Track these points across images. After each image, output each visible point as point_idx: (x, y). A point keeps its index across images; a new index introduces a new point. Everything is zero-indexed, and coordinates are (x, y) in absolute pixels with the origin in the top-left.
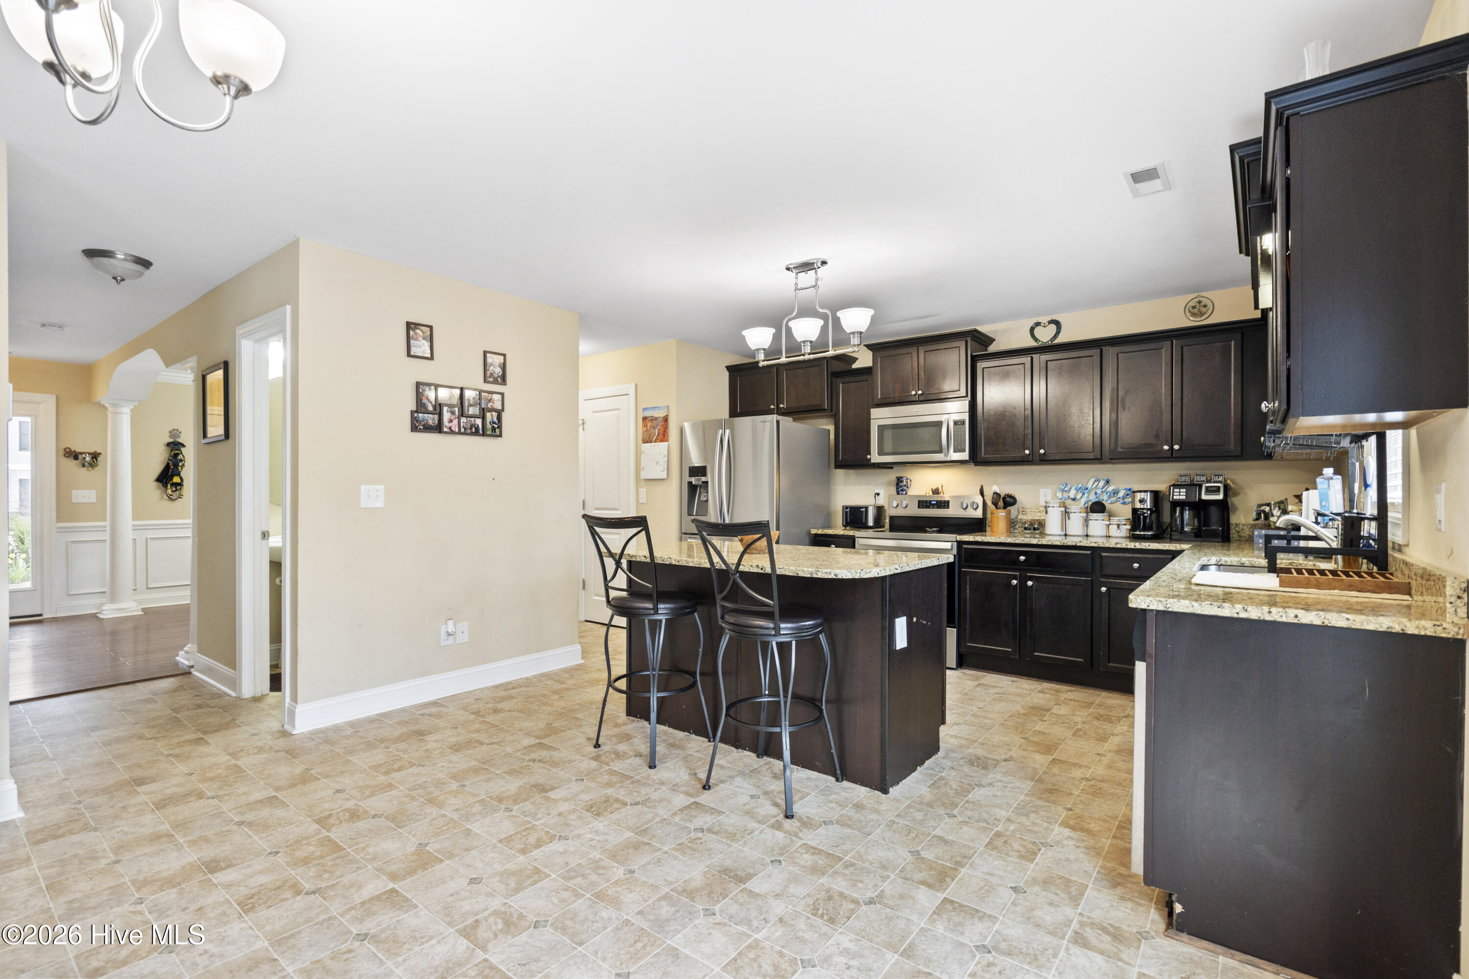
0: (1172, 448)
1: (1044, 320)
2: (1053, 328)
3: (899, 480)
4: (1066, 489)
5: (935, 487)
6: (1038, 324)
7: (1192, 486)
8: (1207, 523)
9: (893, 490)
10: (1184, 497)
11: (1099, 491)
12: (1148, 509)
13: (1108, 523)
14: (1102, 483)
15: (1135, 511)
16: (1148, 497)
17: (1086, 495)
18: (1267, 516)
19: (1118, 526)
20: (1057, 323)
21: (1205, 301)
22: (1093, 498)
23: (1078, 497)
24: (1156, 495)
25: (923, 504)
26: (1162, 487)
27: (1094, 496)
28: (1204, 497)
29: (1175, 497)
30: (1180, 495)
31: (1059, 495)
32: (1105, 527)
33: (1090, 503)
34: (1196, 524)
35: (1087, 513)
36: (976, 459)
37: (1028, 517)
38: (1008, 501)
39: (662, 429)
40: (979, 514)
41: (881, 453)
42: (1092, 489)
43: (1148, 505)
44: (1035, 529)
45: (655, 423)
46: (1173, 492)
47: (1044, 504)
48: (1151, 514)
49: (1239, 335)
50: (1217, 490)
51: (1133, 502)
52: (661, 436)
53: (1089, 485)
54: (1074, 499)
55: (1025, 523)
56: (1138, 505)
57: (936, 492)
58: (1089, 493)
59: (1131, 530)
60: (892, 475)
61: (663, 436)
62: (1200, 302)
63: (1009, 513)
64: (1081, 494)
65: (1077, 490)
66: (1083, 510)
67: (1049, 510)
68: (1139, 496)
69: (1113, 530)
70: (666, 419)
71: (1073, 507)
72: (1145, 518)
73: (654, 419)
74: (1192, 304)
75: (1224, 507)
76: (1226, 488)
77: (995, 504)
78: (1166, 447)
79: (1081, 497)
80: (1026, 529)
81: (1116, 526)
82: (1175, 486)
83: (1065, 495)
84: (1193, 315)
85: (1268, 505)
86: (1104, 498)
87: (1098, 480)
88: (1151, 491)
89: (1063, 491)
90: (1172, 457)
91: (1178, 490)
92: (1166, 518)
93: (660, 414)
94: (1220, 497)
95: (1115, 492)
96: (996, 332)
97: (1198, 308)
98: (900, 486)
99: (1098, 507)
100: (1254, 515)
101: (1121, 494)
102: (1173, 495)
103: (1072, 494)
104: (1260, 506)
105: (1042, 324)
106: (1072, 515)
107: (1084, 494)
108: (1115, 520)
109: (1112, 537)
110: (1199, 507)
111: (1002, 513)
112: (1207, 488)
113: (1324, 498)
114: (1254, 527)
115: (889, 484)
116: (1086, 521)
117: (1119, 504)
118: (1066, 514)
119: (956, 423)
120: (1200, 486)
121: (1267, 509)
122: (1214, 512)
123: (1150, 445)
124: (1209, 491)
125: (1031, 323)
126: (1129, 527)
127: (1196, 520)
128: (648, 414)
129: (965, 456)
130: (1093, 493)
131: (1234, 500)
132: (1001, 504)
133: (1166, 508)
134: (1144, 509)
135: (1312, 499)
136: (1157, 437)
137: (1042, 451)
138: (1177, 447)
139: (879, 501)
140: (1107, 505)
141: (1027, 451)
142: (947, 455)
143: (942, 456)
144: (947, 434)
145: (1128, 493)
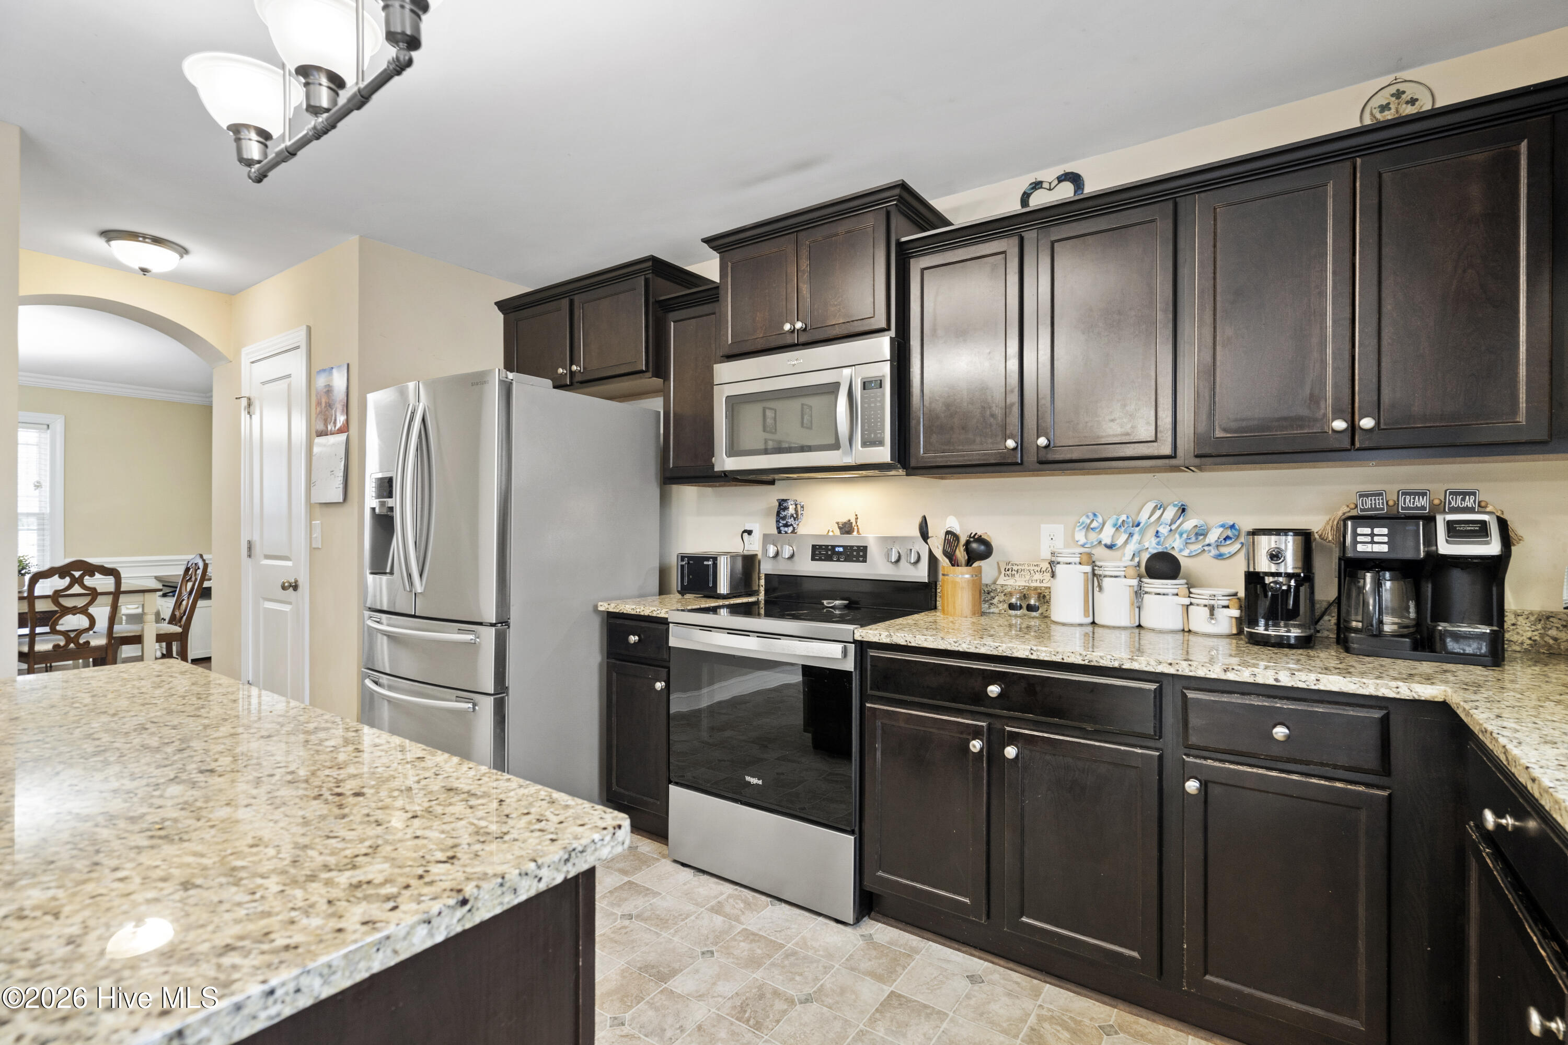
0: (1353, 427)
2: (1068, 189)
3: (782, 505)
4: (1095, 524)
5: (845, 521)
6: (1038, 185)
7: (1403, 521)
8: (1441, 612)
9: (772, 524)
10: (1385, 548)
11: (1164, 530)
12: (1289, 576)
13: (1187, 601)
14: (1170, 513)
15: (1254, 579)
16: (1287, 546)
17: (1136, 537)
19: (1212, 609)
20: (1076, 179)
21: (1411, 91)
22: (1152, 546)
23: (1120, 541)
24: (1305, 537)
25: (822, 552)
26: (1317, 523)
27: (1154, 541)
28: (1445, 548)
29: (1360, 548)
30: (1373, 542)
31: (1080, 537)
32: (1180, 610)
33: (1145, 557)
34: (1412, 615)
35: (1140, 577)
36: (909, 464)
37: (1018, 582)
40: (921, 574)
41: (733, 451)
42: (1148, 526)
43: (1290, 564)
44: (1030, 608)
46: (1355, 535)
47: (1049, 557)
48: (1297, 588)
49: (1543, 125)
51: (1251, 557)
53: (1143, 517)
54: (1110, 547)
55: (1011, 594)
56: (1264, 565)
57: (847, 528)
58: (1142, 533)
59: (1239, 621)
60: (769, 497)
62: (1398, 94)
63: (978, 574)
64: (1124, 537)
65: (1118, 527)
66: (1132, 572)
67: (1059, 569)
68: (1265, 544)
69: (1199, 619)
71: (1110, 564)
72: (1279, 595)
74: (1381, 100)
75: (1494, 573)
77: (950, 556)
78: (1338, 427)
79: (1126, 542)
80: (1012, 607)
81: (1207, 610)
82: (1360, 520)
83: (1093, 536)
86: (1175, 546)
87: (1161, 507)
88: (1297, 532)
89: (1088, 528)
90: (1352, 448)
91: (1367, 531)
92: (1327, 603)
94: (1486, 548)
95: (1201, 533)
97: (1395, 109)
98: (784, 517)
101: (1212, 537)
102: (1355, 543)
103: (1107, 535)
105: (1046, 185)
106: (1106, 582)
107: (1131, 535)
108: (1202, 596)
109: (1196, 633)
110: (1425, 574)
111: (965, 574)
112: (1450, 525)
115: (763, 513)
116: (1139, 593)
117: (1207, 558)
118: (1095, 578)
119: (866, 384)
120: (1430, 520)
122: (1464, 585)
123: (1298, 421)
126: (1236, 613)
127: (1412, 605)
129: (884, 454)
130: (1151, 533)
132: (961, 554)
133: (1327, 576)
134: (1278, 574)
136: (1315, 400)
137: (1042, 441)
138: (1367, 423)
139: (754, 546)
140: (1184, 562)
141: (1011, 443)
142: (849, 454)
143: (838, 458)
144: (849, 409)
145: (1231, 533)
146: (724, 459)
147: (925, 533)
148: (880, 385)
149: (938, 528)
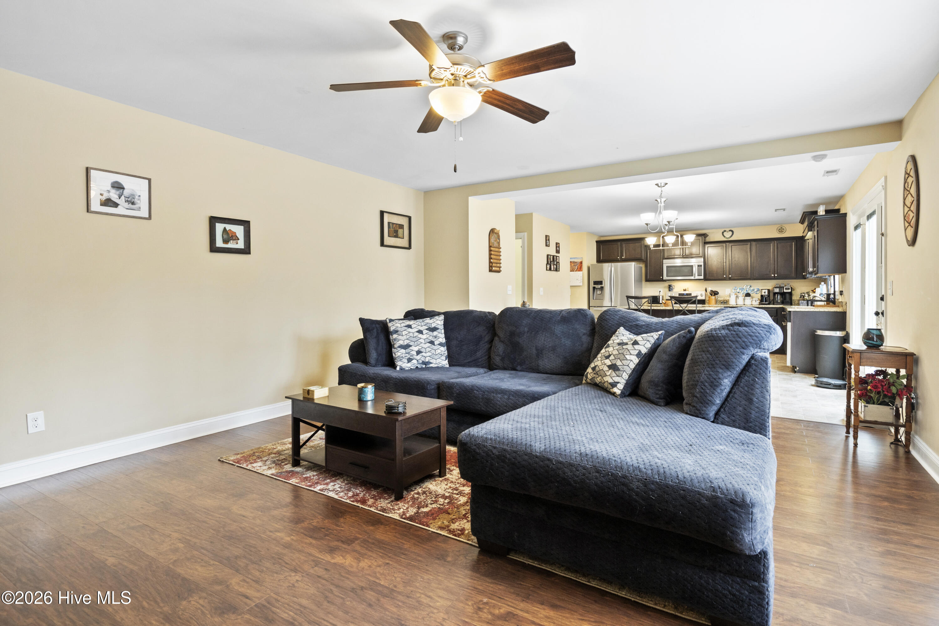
0: (774, 276)
1: (727, 230)
2: (731, 233)
3: (671, 286)
5: (685, 289)
6: (725, 231)
7: (780, 288)
8: (785, 299)
9: (667, 290)
11: (748, 290)
13: (752, 300)
14: (749, 287)
15: (762, 296)
16: (766, 291)
18: (804, 297)
20: (732, 231)
21: (783, 228)
22: (746, 292)
23: (740, 291)
24: (769, 290)
25: (680, 295)
26: (770, 288)
28: (785, 291)
30: (777, 290)
31: (733, 291)
32: (751, 302)
33: (745, 294)
34: (782, 300)
36: (706, 279)
37: (722, 299)
38: (715, 293)
39: (580, 267)
40: (703, 298)
42: (746, 289)
43: (767, 294)
44: (725, 303)
45: (575, 264)
47: (729, 294)
49: (795, 241)
50: (789, 289)
51: (761, 293)
52: (578, 269)
53: (744, 287)
55: (721, 301)
56: (763, 294)
57: (685, 290)
60: (667, 284)
61: (580, 269)
63: (715, 298)
64: (742, 291)
65: (740, 289)
66: (743, 296)
67: (731, 296)
68: (763, 291)
69: (753, 303)
70: (581, 263)
71: (739, 295)
72: (766, 298)
73: (574, 262)
74: (779, 228)
75: (791, 294)
76: (791, 288)
77: (712, 295)
78: (773, 275)
80: (721, 303)
81: (755, 301)
82: (776, 288)
84: (780, 232)
85: (804, 293)
86: (749, 292)
87: (747, 286)
88: (767, 289)
89: (735, 289)
90: (774, 278)
92: (772, 298)
93: (579, 261)
94: (790, 291)
95: (753, 290)
96: (709, 233)
97: (781, 230)
98: (670, 288)
99: (748, 295)
100: (800, 297)
101: (755, 291)
102: (775, 290)
103: (738, 291)
104: (801, 294)
106: (739, 298)
107: (744, 290)
108: (754, 299)
109: (753, 305)
110: (783, 294)
111: (713, 297)
113: (821, 290)
114: (799, 300)
115: (665, 287)
116: (744, 299)
117: (754, 294)
118: (737, 297)
119: (698, 266)
120: (783, 288)
121: (804, 294)
122: (787, 296)
123: (767, 274)
124: (786, 289)
125: (723, 230)
126: (759, 301)
127: (782, 297)
128: (572, 260)
129: (702, 277)
131: (793, 292)
132: (713, 294)
133: (771, 295)
134: (765, 295)
135: (818, 291)
136: (770, 272)
137: (730, 276)
138: (776, 275)
139: (661, 294)
140: (751, 295)
141: (725, 276)
142: (695, 277)
143: (692, 278)
144: (695, 270)
145: (758, 290)
146: (665, 277)
147: (706, 291)
148: (701, 266)
149: (709, 290)
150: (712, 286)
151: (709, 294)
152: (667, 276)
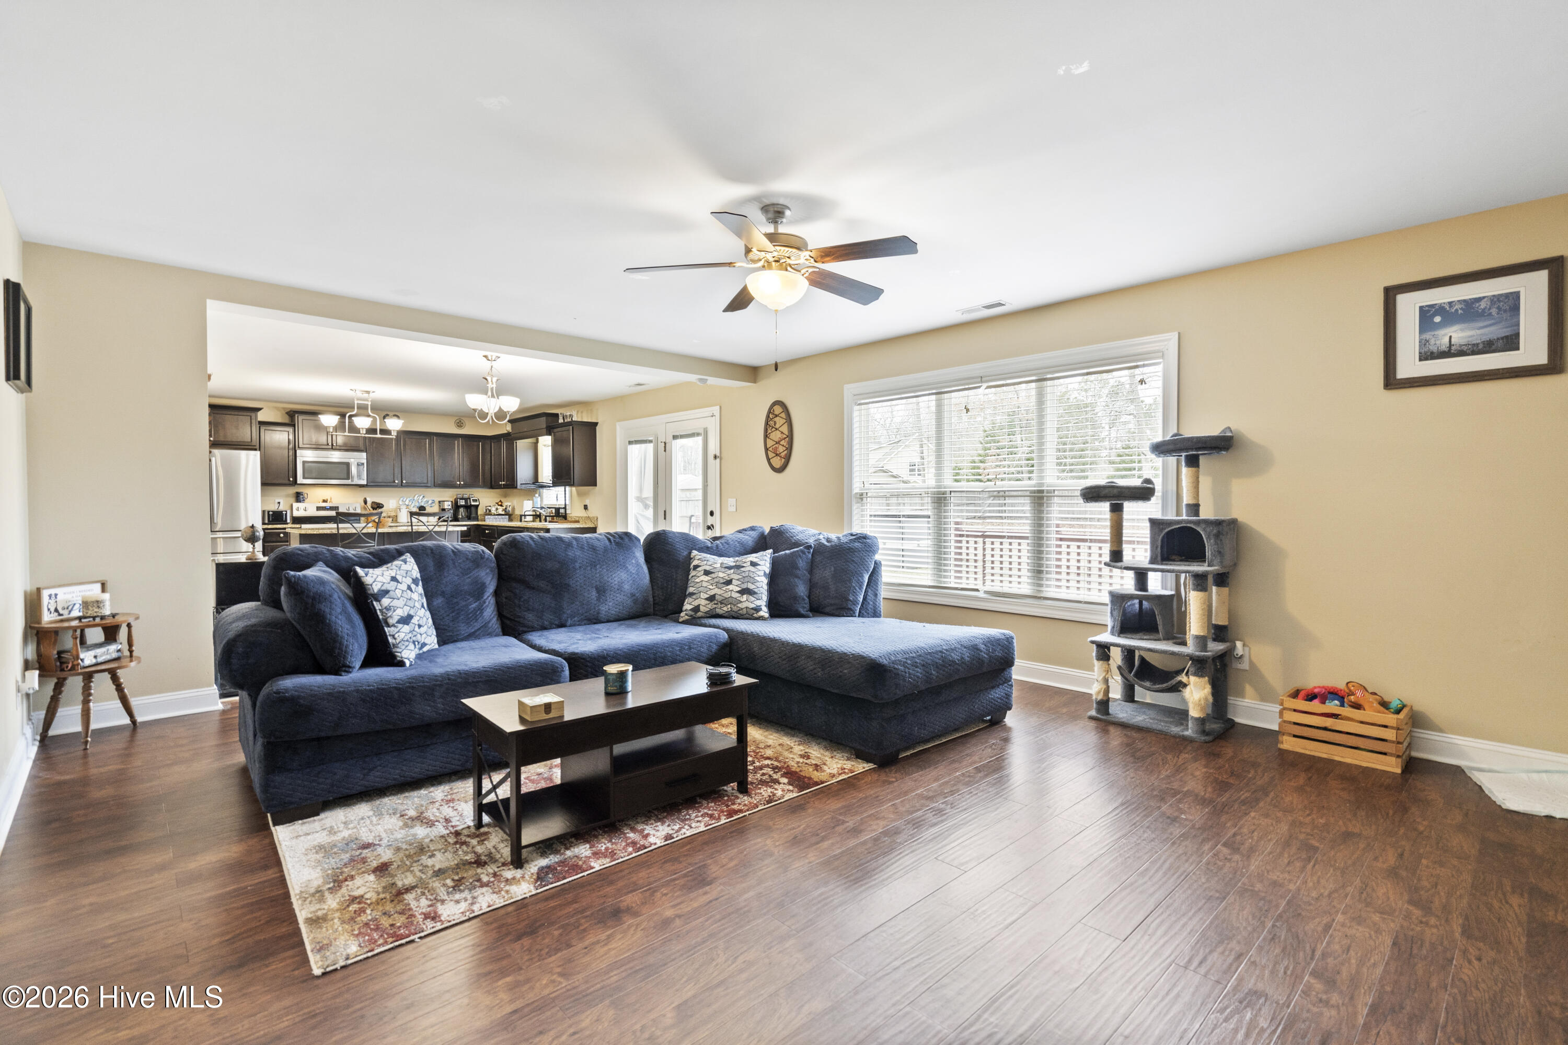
0: (459, 483)
3: (298, 494)
4: (404, 500)
5: (325, 499)
7: (462, 499)
9: (293, 500)
11: (420, 501)
14: (421, 497)
17: (414, 503)
18: (489, 510)
21: (462, 421)
22: (418, 505)
23: (410, 504)
25: (319, 509)
26: (450, 499)
29: (460, 503)
30: (462, 503)
31: (401, 503)
36: (368, 485)
38: (377, 506)
50: (476, 501)
53: (416, 498)
54: (407, 505)
57: (325, 501)
60: (292, 491)
62: (460, 421)
65: (409, 501)
67: (401, 510)
68: (444, 503)
75: (478, 507)
76: (478, 499)
77: (373, 509)
82: (459, 499)
83: (404, 503)
84: (459, 427)
86: (423, 504)
87: (419, 496)
90: (460, 487)
94: (478, 503)
95: (427, 502)
97: (460, 424)
98: (299, 497)
99: (423, 509)
101: (430, 502)
103: (407, 502)
107: (412, 502)
117: (429, 507)
119: (356, 464)
120: (469, 499)
122: (473, 509)
123: (449, 481)
124: (473, 501)
125: (382, 414)
127: (467, 513)
129: (363, 482)
130: (417, 502)
136: (454, 478)
137: (404, 481)
138: (461, 482)
141: (397, 481)
142: (352, 481)
143: (349, 482)
144: (354, 470)
145: (433, 502)
146: (300, 480)
147: (365, 502)
148: (363, 464)
149: (369, 501)
150: (373, 496)
151: (370, 507)
152: (304, 478)
